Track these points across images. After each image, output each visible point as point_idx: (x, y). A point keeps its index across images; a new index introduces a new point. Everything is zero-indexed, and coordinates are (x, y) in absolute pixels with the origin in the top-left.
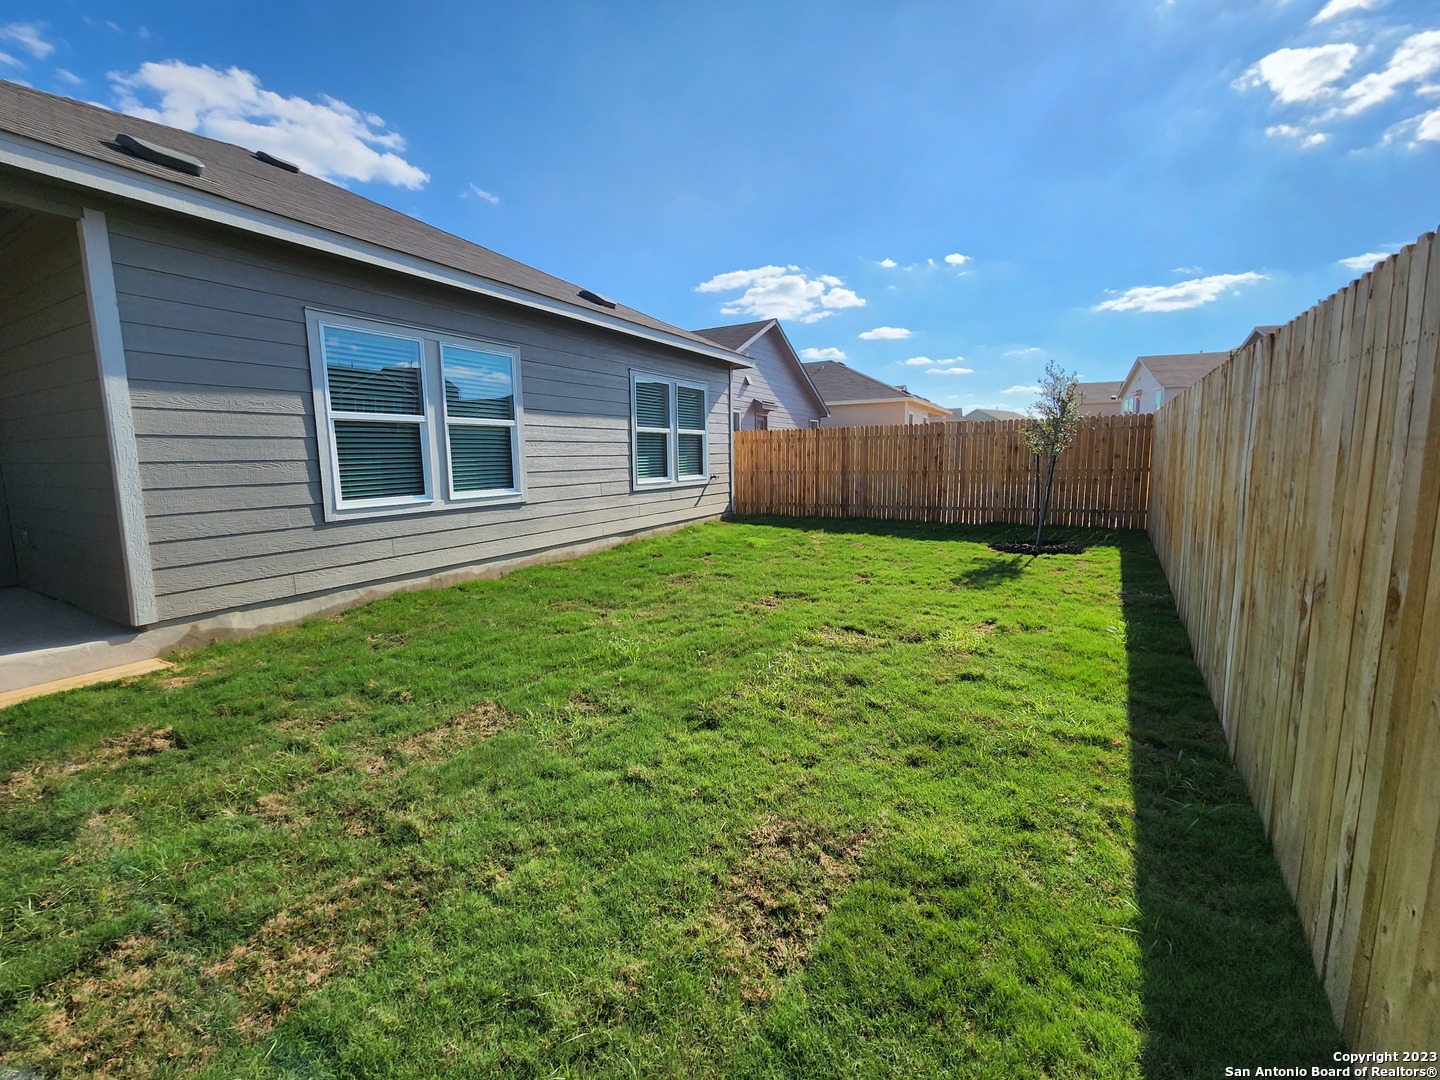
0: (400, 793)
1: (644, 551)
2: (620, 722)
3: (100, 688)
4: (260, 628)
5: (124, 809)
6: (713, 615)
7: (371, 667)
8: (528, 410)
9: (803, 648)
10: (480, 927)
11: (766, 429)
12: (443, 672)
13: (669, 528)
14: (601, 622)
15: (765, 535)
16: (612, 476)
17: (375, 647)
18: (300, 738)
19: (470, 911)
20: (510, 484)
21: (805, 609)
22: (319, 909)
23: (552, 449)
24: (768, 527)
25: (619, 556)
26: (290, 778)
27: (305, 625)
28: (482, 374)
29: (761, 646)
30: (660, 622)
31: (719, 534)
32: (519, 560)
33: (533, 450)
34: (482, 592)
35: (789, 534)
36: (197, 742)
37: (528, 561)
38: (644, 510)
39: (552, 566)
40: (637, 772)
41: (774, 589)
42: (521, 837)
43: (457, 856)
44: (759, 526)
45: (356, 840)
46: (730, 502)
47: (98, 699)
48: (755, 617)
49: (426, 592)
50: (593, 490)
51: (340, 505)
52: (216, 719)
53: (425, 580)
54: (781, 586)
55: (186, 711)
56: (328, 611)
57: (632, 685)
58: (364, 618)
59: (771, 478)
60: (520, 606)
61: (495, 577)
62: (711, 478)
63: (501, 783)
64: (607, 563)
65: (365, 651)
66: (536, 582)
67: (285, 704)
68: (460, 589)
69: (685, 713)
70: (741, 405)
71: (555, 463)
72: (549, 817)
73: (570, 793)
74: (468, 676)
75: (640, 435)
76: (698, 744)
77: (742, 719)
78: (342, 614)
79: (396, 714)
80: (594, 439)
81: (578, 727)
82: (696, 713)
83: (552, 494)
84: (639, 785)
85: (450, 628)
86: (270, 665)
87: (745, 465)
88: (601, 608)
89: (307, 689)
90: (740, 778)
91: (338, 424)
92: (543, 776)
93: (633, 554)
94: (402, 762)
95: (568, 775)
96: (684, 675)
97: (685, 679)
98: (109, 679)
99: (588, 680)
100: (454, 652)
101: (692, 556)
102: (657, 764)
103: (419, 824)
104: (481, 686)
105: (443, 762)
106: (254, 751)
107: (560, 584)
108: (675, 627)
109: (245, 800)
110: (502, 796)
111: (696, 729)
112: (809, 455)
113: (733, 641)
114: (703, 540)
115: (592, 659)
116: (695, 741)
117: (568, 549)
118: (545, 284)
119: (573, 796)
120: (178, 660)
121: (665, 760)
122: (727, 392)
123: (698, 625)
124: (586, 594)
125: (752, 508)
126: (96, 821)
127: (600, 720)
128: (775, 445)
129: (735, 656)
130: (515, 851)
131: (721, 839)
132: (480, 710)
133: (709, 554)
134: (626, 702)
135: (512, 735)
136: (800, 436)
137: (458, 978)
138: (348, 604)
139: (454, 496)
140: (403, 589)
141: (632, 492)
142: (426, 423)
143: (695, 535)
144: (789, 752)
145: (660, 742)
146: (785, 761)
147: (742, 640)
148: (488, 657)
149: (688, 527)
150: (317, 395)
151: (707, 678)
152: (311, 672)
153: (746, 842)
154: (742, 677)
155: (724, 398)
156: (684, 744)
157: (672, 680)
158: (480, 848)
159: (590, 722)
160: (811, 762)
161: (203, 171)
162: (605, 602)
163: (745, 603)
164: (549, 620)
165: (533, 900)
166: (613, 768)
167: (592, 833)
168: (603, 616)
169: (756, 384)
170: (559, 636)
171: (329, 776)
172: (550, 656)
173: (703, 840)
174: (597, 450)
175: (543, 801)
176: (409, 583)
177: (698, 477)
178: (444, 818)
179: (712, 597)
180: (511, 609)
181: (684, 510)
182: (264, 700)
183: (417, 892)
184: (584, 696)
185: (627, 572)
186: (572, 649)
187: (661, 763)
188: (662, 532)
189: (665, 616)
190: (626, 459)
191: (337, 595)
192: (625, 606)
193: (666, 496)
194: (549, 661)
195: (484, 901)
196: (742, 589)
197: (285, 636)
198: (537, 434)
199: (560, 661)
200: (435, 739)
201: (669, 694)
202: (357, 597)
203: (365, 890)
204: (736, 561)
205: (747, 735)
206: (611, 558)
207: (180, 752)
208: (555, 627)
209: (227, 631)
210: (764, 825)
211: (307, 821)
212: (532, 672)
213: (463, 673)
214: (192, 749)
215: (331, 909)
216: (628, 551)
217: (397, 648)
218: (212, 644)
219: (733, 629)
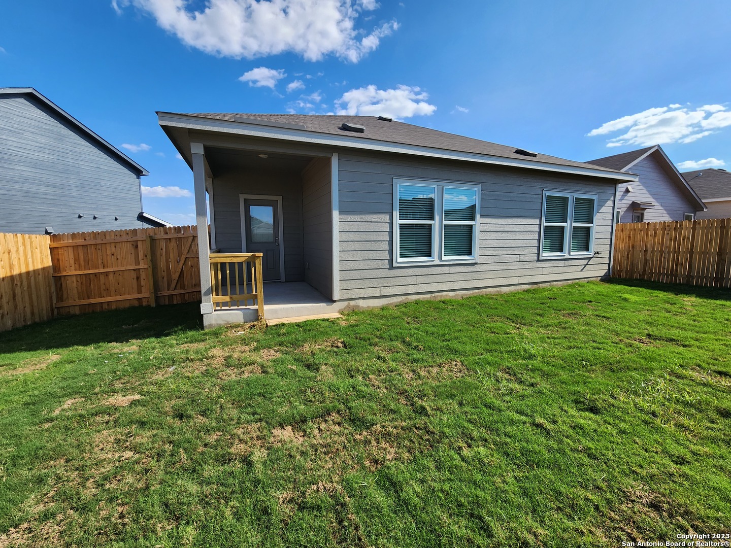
0: (420, 391)
1: (544, 294)
2: (529, 391)
3: (324, 320)
4: (368, 307)
5: (331, 365)
6: (594, 341)
7: (407, 332)
8: (482, 216)
9: (673, 378)
10: (456, 468)
11: (642, 221)
12: (436, 340)
13: (561, 283)
14: (517, 331)
15: (638, 294)
16: (527, 251)
17: (408, 323)
18: (383, 355)
19: (452, 459)
20: (470, 253)
21: (677, 351)
22: (391, 430)
23: (494, 235)
24: (641, 289)
25: (526, 296)
26: (379, 371)
27: (382, 309)
28: (453, 197)
29: (635, 369)
30: (555, 339)
31: (599, 289)
32: (471, 292)
33: (483, 236)
34: (453, 305)
35: (661, 295)
36: (350, 347)
37: (476, 293)
38: (545, 271)
39: (488, 296)
40: (541, 422)
41: (646, 332)
42: (475, 433)
43: (445, 429)
44: (633, 288)
45: (402, 406)
46: (609, 270)
47: (324, 324)
48: (630, 349)
49: (429, 302)
50: (515, 258)
51: (399, 260)
52: (355, 340)
53: (428, 296)
54: (652, 330)
55: (346, 335)
56: (391, 304)
57: (537, 372)
58: (403, 309)
59: (646, 255)
60: (472, 316)
61: (459, 299)
62: (595, 253)
63: (464, 402)
64: (519, 299)
65: (404, 324)
66: (480, 304)
67: (377, 340)
68: (443, 302)
69: (574, 397)
70: (622, 205)
71: (495, 243)
72: (490, 429)
73: (501, 420)
74: (448, 345)
75: (546, 227)
76: (585, 419)
77: (619, 414)
78: (396, 306)
79: (417, 355)
80: (517, 230)
81: (504, 386)
82: (582, 400)
83: (491, 260)
84: (543, 430)
85: (439, 321)
86: (371, 323)
87: (622, 246)
88: (517, 323)
89: (384, 336)
90: (617, 452)
91: (401, 225)
92: (486, 406)
93: (537, 296)
94: (420, 377)
95: (500, 411)
96: (573, 374)
97: (574, 377)
98: (326, 318)
99: (509, 362)
100: (441, 332)
101: (578, 302)
102: (554, 422)
103: (428, 408)
104: (454, 351)
105: (438, 384)
106: (367, 356)
107: (493, 307)
108: (566, 343)
109: (365, 375)
110: (466, 409)
111: (582, 410)
112: (684, 239)
113: (611, 361)
114: (586, 292)
115: (512, 351)
116: (581, 417)
117: (498, 289)
118: (496, 149)
119: (502, 422)
120: (344, 315)
121: (560, 422)
122: (612, 198)
123: (583, 345)
124: (508, 315)
125: (626, 274)
126: (323, 367)
127: (517, 386)
128: (651, 232)
129: (613, 371)
130: (472, 439)
131: (604, 485)
132: (454, 363)
133: (590, 302)
134: (533, 380)
135: (468, 379)
136: (677, 226)
137: (446, 487)
138: (398, 302)
139: (444, 258)
140: (419, 299)
141: (538, 260)
142: (435, 224)
143: (580, 289)
144: (660, 449)
145: (557, 411)
146: (656, 453)
147: (618, 362)
148: (457, 338)
149: (575, 284)
150: (394, 213)
151: (590, 380)
152: (385, 329)
153: (621, 494)
154: (619, 386)
155: (610, 203)
156: (573, 416)
157: (564, 375)
158: (455, 431)
159: (511, 385)
160: (681, 461)
161: (365, 131)
162: (519, 321)
163: (621, 338)
164: (488, 325)
165: (482, 468)
166: (526, 415)
167: (515, 447)
168: (518, 328)
169: (636, 191)
170: (493, 335)
171: (393, 374)
172: (488, 344)
173: (588, 480)
174: (519, 236)
175: (486, 419)
176: (421, 296)
177: (585, 253)
178: (438, 409)
179: (594, 330)
180: (467, 316)
181: (574, 273)
182: (370, 336)
183: (428, 439)
184: (507, 370)
185: (533, 306)
186: (501, 343)
187: (558, 423)
188: (556, 285)
189: (558, 336)
190: (536, 242)
191: (394, 298)
192: (532, 325)
193: (561, 263)
194: (488, 347)
195: (456, 457)
196: (618, 328)
197: (376, 312)
198: (486, 228)
199: (494, 348)
200: (433, 371)
201: (562, 383)
202: (401, 300)
203: (407, 429)
204: (613, 308)
205: (623, 425)
206: (522, 296)
207: (345, 350)
208: (491, 329)
209: (358, 306)
210: (637, 489)
211: (385, 391)
212: (479, 351)
213: (445, 343)
214: (349, 350)
215: (395, 431)
216: (533, 293)
217: (417, 325)
218: (353, 310)
219: (611, 353)
